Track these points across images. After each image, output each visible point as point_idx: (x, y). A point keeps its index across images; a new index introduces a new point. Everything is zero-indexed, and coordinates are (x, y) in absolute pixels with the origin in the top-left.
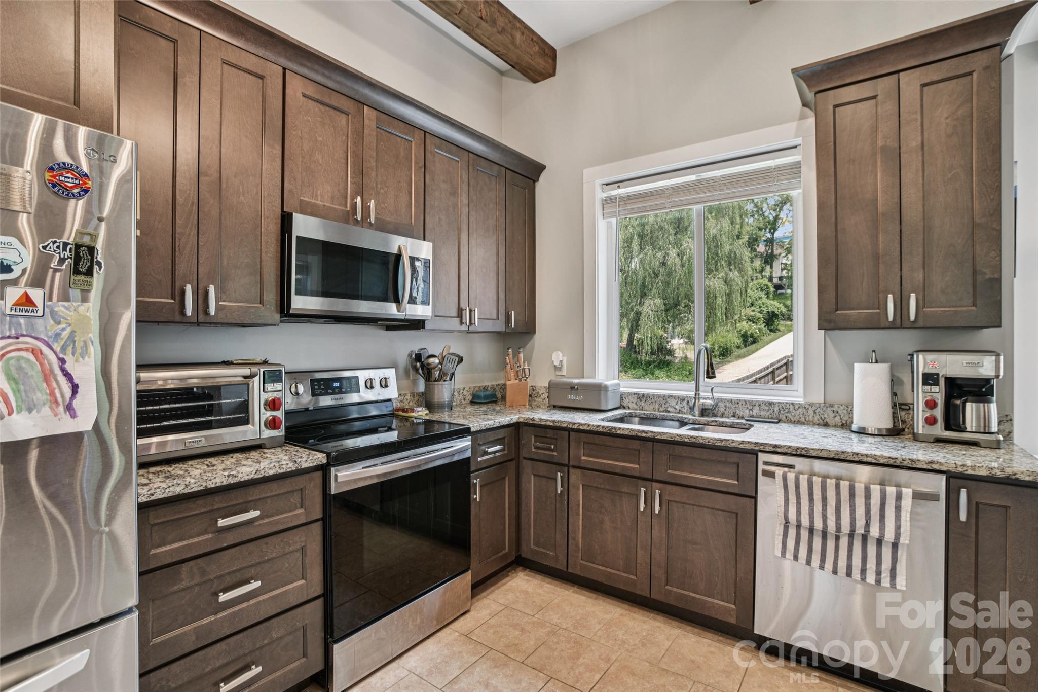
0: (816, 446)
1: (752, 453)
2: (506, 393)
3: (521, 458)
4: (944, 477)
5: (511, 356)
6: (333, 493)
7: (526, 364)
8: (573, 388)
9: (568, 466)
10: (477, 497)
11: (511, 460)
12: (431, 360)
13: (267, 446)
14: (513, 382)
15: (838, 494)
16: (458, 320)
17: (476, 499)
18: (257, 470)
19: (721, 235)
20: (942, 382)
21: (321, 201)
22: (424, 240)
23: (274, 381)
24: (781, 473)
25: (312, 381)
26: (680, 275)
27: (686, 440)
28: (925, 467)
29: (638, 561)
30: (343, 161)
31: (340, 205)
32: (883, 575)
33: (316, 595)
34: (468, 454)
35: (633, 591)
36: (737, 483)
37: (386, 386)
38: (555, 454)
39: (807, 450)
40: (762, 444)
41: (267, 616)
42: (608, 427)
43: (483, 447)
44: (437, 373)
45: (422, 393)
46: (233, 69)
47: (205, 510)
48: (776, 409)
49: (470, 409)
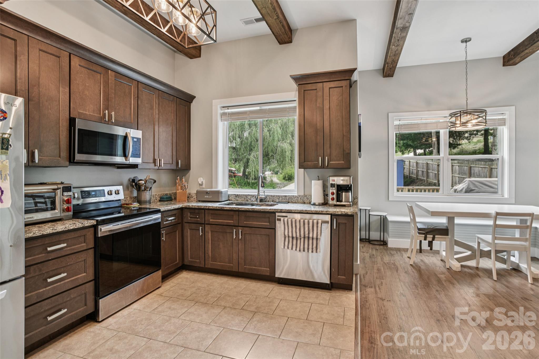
0: (294, 209)
1: (273, 213)
2: (176, 196)
3: (184, 223)
4: (330, 216)
5: (179, 180)
6: (99, 236)
7: (186, 183)
8: (207, 193)
9: (204, 224)
10: (164, 239)
11: (179, 223)
12: (140, 182)
13: (64, 219)
14: (180, 191)
15: (300, 224)
16: (153, 164)
17: (163, 239)
18: (66, 227)
19: (288, 122)
20: (336, 186)
21: (88, 112)
22: (138, 130)
23: (67, 191)
24: (283, 219)
25: (82, 192)
26: (269, 141)
27: (251, 210)
28: (325, 213)
29: (234, 258)
30: (99, 94)
31: (97, 114)
32: (314, 249)
33: (91, 279)
34: (160, 220)
35: (232, 270)
36: (269, 224)
37: (118, 194)
38: (199, 219)
39: (291, 210)
40: (277, 209)
41: (69, 288)
42: (221, 207)
43: (166, 218)
44: (143, 188)
45: (136, 197)
46: (45, 53)
47: (41, 244)
48: (288, 198)
49: (159, 203)
